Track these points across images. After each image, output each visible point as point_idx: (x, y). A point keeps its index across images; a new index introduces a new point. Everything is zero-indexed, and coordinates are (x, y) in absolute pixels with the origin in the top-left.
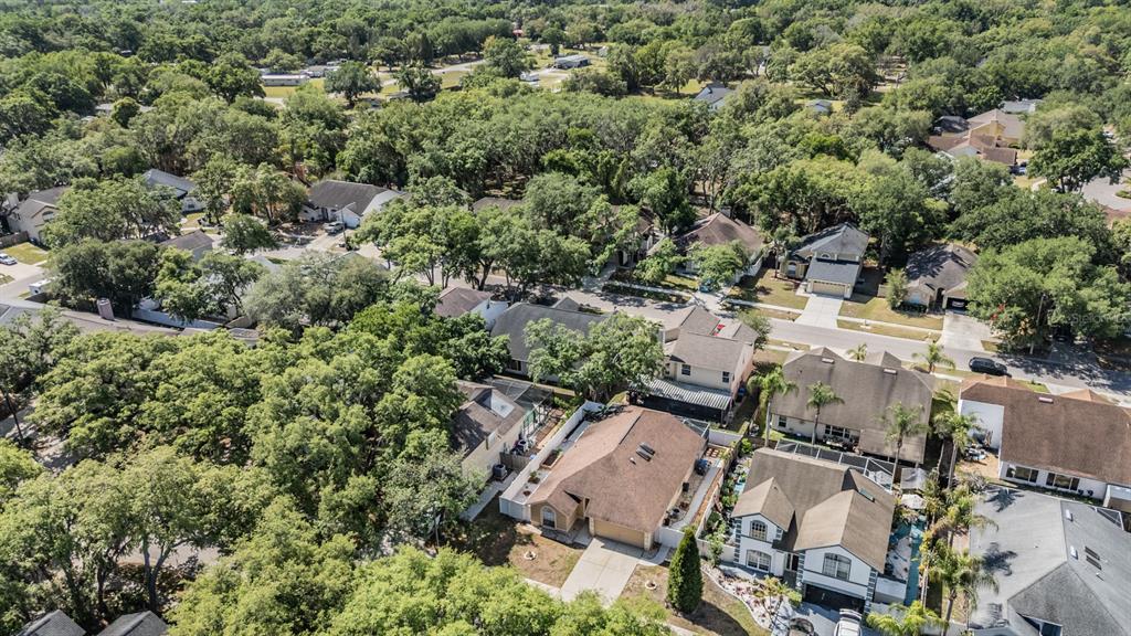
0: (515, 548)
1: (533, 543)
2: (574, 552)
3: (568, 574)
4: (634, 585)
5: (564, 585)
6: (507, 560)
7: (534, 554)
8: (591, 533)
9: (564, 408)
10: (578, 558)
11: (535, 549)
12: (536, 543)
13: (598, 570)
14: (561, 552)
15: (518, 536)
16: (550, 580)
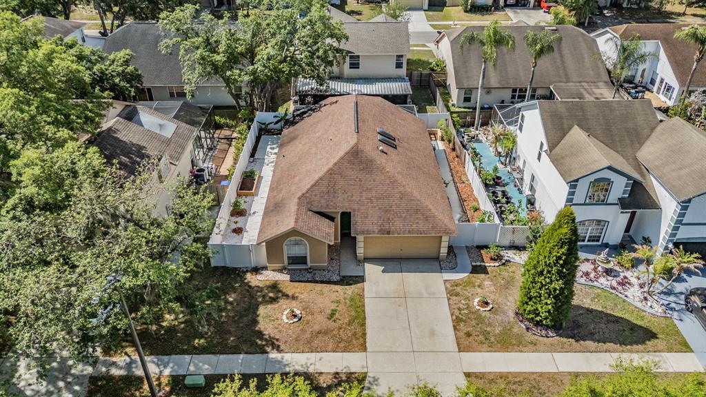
0: (262, 311)
1: (287, 296)
2: (351, 290)
3: (363, 325)
4: (462, 312)
5: (368, 345)
6: (260, 334)
7: (298, 312)
8: (358, 258)
9: (229, 127)
10: (362, 296)
11: (294, 303)
12: (290, 294)
13: (400, 306)
14: (334, 296)
15: (258, 291)
16: (342, 345)
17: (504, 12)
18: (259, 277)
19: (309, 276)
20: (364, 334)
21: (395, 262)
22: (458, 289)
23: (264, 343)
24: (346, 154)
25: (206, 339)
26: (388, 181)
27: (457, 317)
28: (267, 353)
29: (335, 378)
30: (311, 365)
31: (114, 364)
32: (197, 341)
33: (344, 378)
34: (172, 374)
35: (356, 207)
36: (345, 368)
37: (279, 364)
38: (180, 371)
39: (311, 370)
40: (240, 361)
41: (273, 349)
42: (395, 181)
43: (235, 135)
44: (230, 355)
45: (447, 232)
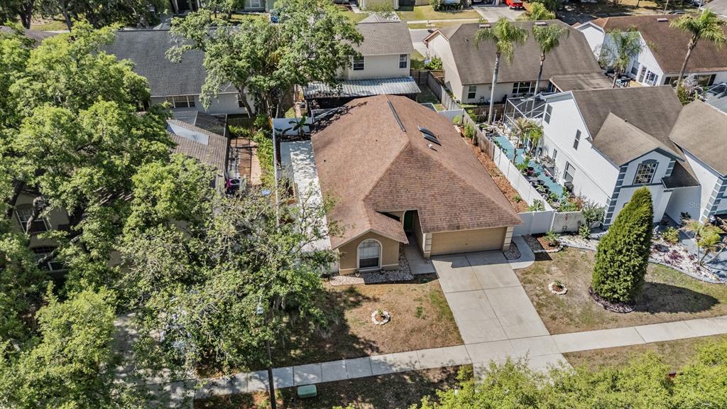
0: (349, 315)
1: (368, 298)
2: (429, 287)
3: (452, 319)
4: (541, 298)
5: (463, 338)
6: (355, 338)
7: (385, 313)
8: (425, 256)
9: (245, 136)
10: (440, 292)
11: (378, 305)
12: (371, 297)
13: (480, 298)
14: (414, 295)
15: (337, 297)
16: (439, 340)
17: (473, 10)
18: (332, 283)
19: (382, 277)
20: (456, 328)
21: (462, 256)
22: (530, 277)
23: (362, 347)
24: (401, 153)
25: (301, 349)
26: (447, 178)
27: (538, 303)
28: (368, 356)
29: (444, 372)
30: (416, 362)
31: (214, 384)
32: (292, 352)
33: (452, 372)
34: (280, 387)
35: (421, 204)
36: (450, 362)
37: (384, 365)
38: (286, 383)
39: (417, 367)
40: (344, 367)
41: (373, 351)
42: (455, 176)
43: (253, 144)
44: (332, 362)
45: (514, 222)
